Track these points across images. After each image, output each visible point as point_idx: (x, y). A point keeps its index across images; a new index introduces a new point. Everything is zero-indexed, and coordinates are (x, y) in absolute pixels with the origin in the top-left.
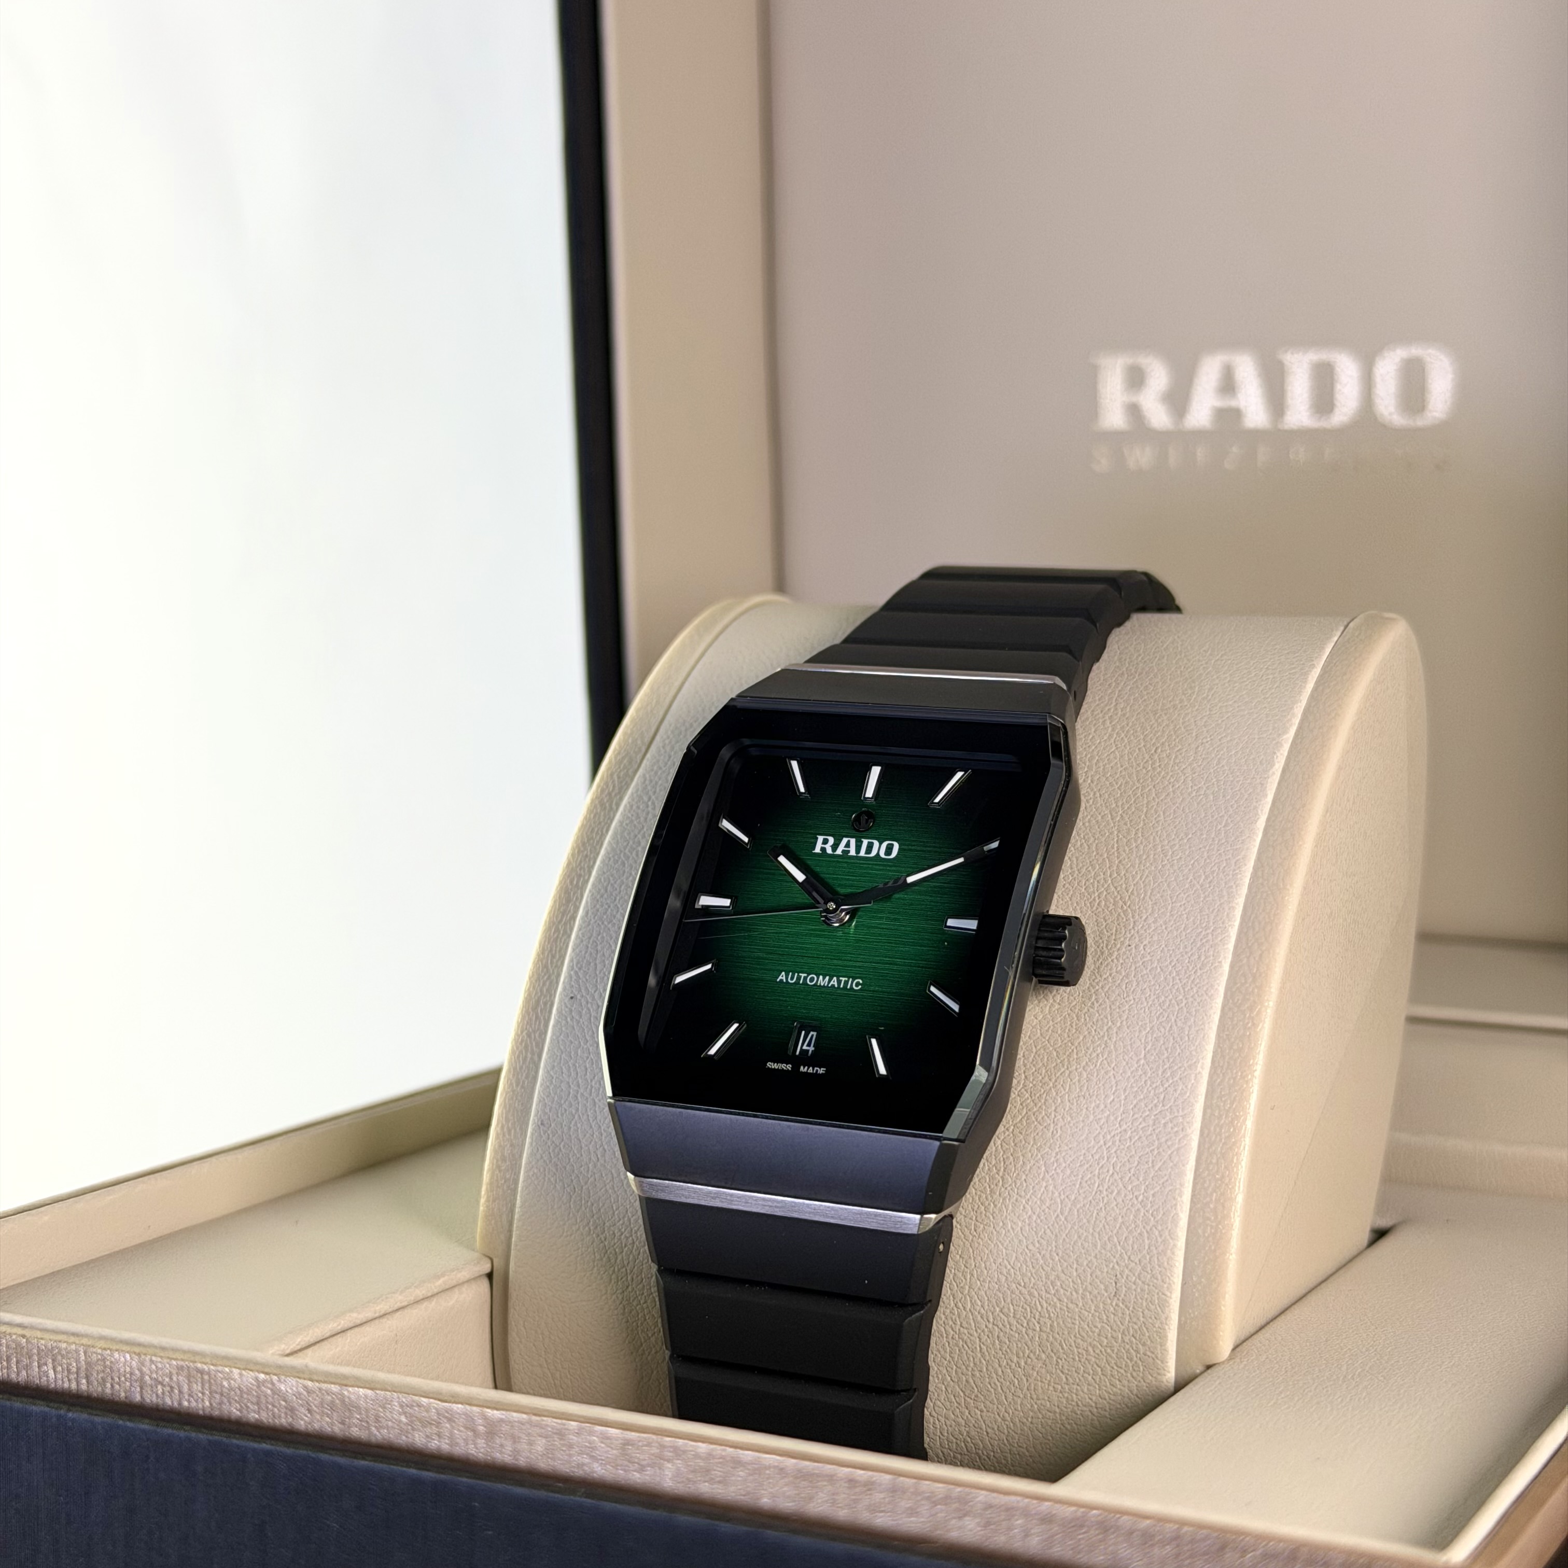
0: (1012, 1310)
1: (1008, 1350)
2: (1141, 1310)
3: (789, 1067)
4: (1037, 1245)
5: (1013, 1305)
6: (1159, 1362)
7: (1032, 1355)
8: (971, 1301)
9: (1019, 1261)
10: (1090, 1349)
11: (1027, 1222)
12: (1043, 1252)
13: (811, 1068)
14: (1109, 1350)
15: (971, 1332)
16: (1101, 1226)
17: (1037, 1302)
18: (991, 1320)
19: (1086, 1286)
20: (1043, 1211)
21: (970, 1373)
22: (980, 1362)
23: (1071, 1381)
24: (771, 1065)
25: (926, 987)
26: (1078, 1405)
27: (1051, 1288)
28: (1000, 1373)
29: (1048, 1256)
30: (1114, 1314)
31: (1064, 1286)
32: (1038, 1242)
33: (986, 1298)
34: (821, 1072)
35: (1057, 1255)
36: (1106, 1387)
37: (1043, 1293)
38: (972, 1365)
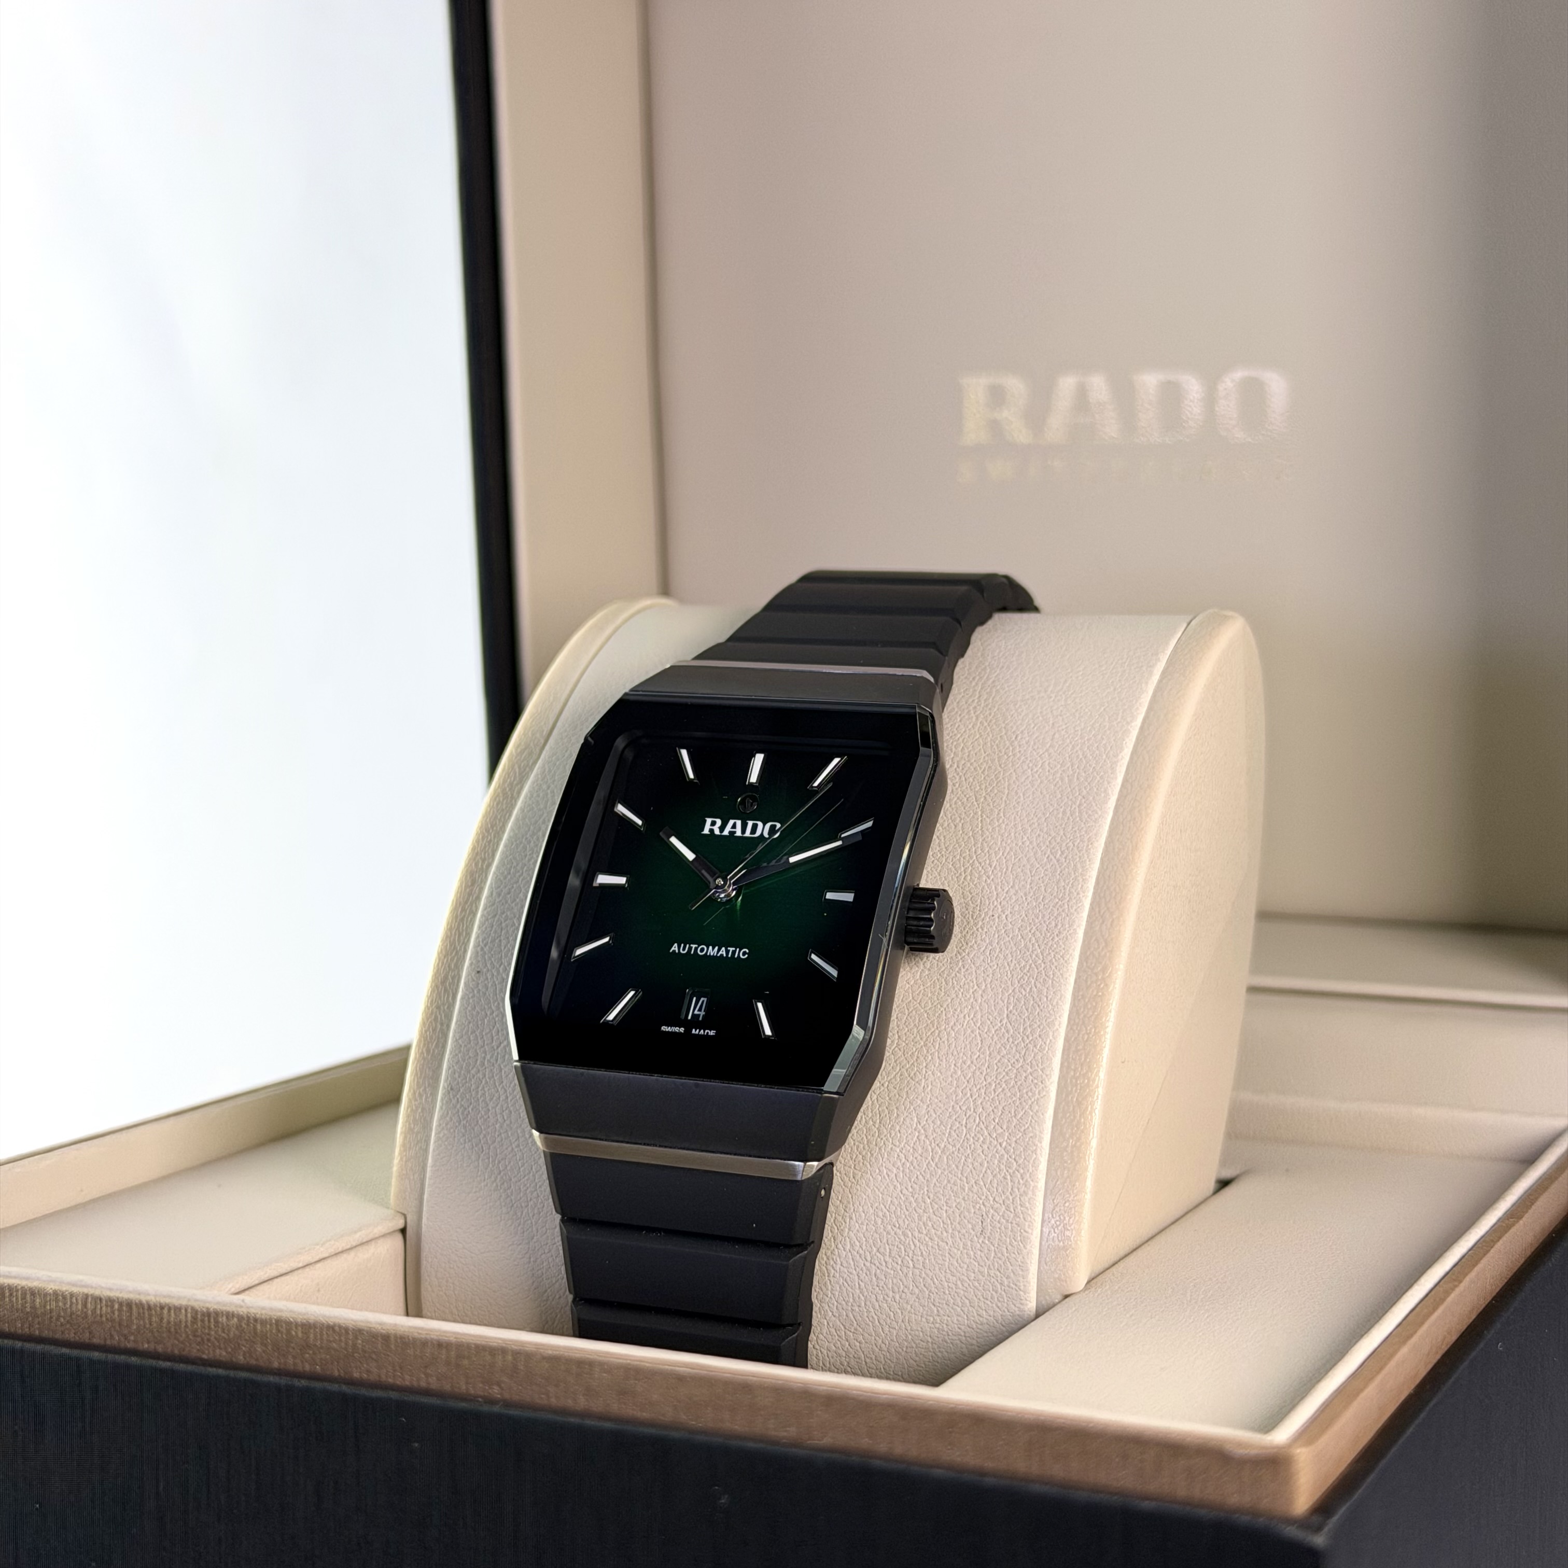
0: (888, 1250)
1: (884, 1286)
2: (1005, 1246)
3: (682, 1030)
4: (910, 1190)
5: (888, 1244)
6: (1022, 1293)
7: (906, 1290)
8: (850, 1242)
9: (894, 1205)
10: (959, 1283)
11: (901, 1169)
12: (916, 1196)
13: (702, 1031)
14: (977, 1284)
15: (850, 1270)
16: (969, 1170)
17: (911, 1243)
18: (869, 1259)
19: (955, 1226)
20: (916, 1158)
21: (850, 1309)
22: (859, 1298)
23: (942, 1312)
24: (664, 1028)
25: (807, 954)
26: (948, 1335)
27: (924, 1228)
28: (877, 1307)
29: (920, 1200)
30: (981, 1251)
31: (935, 1226)
32: (911, 1187)
33: (864, 1239)
34: (712, 1034)
35: (929, 1198)
36: (974, 1317)
37: (916, 1234)
38: (851, 1300)
